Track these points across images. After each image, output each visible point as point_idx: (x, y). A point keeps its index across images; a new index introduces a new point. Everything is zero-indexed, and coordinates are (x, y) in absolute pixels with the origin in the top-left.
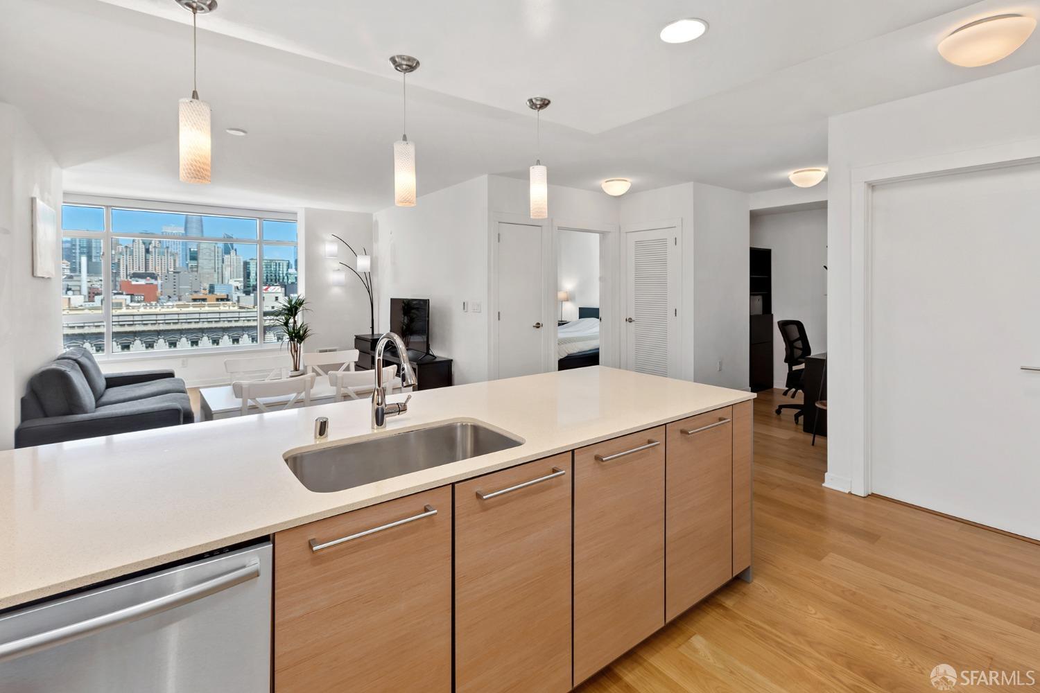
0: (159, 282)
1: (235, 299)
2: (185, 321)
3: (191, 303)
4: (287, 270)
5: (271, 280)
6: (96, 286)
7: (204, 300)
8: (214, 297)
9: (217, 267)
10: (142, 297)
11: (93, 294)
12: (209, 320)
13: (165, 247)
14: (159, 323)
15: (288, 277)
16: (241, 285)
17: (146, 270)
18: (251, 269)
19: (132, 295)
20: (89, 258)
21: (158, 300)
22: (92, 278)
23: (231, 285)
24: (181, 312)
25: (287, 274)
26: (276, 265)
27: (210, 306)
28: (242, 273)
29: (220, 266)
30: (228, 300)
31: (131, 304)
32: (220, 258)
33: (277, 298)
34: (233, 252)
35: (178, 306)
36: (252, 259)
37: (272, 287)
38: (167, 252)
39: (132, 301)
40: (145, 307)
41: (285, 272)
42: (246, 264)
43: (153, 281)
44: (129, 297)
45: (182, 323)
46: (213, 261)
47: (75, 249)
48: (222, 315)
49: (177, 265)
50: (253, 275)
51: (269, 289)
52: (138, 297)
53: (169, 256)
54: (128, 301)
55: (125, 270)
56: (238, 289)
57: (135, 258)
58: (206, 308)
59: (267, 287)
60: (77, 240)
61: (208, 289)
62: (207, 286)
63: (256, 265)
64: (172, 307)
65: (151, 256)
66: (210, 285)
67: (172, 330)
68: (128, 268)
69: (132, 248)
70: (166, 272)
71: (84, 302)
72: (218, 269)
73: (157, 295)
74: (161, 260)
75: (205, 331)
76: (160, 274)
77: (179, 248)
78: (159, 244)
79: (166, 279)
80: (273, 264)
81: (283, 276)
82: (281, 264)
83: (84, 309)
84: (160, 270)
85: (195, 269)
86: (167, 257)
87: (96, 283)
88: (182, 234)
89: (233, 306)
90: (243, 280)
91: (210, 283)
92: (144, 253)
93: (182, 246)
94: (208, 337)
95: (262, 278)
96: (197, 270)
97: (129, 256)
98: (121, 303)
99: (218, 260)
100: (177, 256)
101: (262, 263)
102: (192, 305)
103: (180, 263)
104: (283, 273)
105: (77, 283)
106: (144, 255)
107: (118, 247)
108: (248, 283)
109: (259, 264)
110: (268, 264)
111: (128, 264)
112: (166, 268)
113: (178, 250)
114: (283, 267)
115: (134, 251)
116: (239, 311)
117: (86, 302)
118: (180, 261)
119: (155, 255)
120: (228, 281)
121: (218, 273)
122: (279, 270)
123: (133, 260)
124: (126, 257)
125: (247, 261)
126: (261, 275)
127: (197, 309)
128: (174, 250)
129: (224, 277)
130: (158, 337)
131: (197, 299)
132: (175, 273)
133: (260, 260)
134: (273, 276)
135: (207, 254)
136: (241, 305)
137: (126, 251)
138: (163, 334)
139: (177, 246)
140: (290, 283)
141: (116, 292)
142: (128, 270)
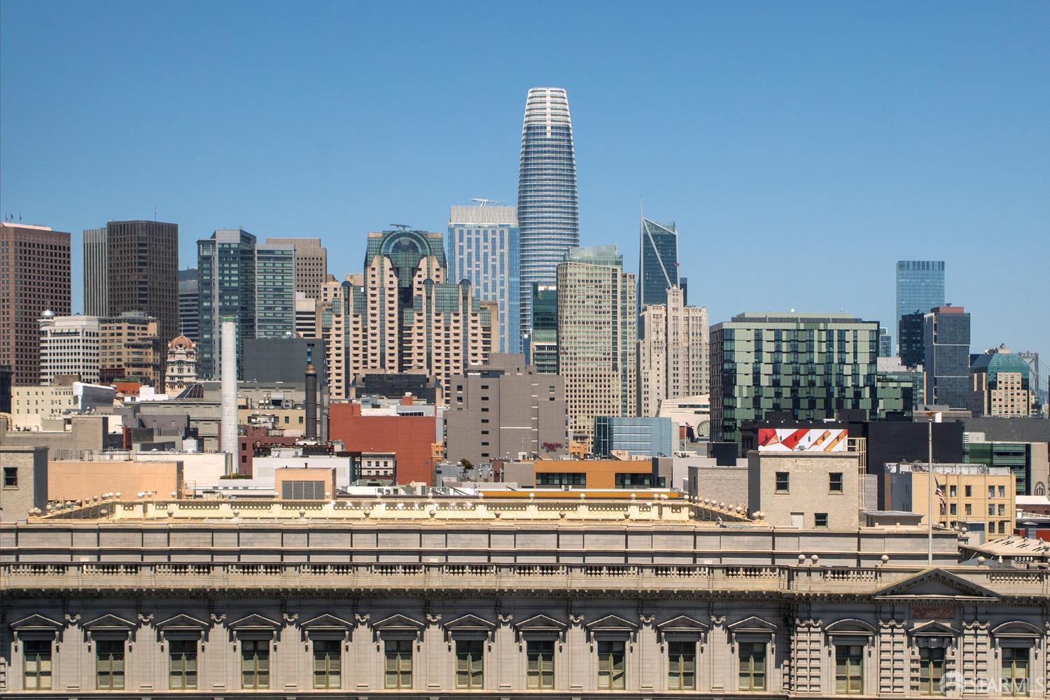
0: (441, 406)
1: (680, 477)
2: (510, 560)
3: (532, 492)
4: (873, 362)
5: (812, 404)
6: (263, 422)
7: (577, 479)
8: (605, 469)
9: (619, 352)
10: (391, 464)
12: (590, 560)
13: (458, 281)
14: (428, 566)
15: (873, 391)
16: (698, 421)
17: (401, 368)
18: (738, 358)
19: (354, 456)
20: (246, 327)
21: (432, 476)
22: (252, 394)
23: (669, 420)
24: (496, 525)
25: (869, 377)
26: (830, 341)
27: (595, 502)
28: (705, 376)
29: (631, 348)
30: (656, 481)
31: (353, 490)
32: (633, 319)
33: (836, 481)
34: (674, 293)
35: (493, 501)
36: (740, 319)
37: (815, 433)
38: (465, 298)
39: (355, 477)
40: (391, 500)
41: (863, 370)
42: (721, 337)
43: (420, 406)
44: (346, 462)
45: (500, 566)
46: (608, 329)
47: (209, 297)
48: (637, 544)
49: (495, 348)
50: (744, 380)
51: (803, 441)
52: (377, 464)
53: (469, 315)
54: (343, 480)
55: (342, 364)
56: (693, 440)
57: (370, 325)
58: (583, 512)
59: (794, 430)
60: (216, 265)
61: (591, 435)
62: (590, 424)
63: (758, 340)
64: (475, 505)
65: (416, 317)
66: (599, 419)
67: (470, 593)
68: (352, 358)
69: (362, 290)
70: (461, 371)
71: (222, 478)
72: (624, 360)
73: (434, 455)
74: (447, 329)
75: (575, 604)
76: (442, 378)
77: (502, 284)
78: (441, 273)
79: (460, 399)
80: (820, 336)
81: (856, 386)
82: (849, 336)
83: (216, 504)
84: (443, 365)
85: (550, 361)
86: (465, 319)
87: (263, 412)
88: (512, 231)
89: (676, 508)
90: (708, 403)
91: (599, 415)
92: (395, 305)
93: (510, 275)
94: (588, 630)
95: (778, 395)
96: (558, 366)
97: (356, 316)
98: (321, 485)
99: (624, 324)
100: (494, 314)
101: (778, 333)
102: (535, 498)
103: (502, 340)
104: (855, 375)
105: (211, 412)
106: (396, 312)
107: (323, 285)
108: (727, 414)
109: (768, 336)
110: (803, 336)
111: (352, 345)
112: (461, 358)
113: (498, 288)
114: (855, 347)
115: (370, 298)
116: (692, 529)
117: (229, 478)
118: (502, 332)
119: (429, 311)
120: (659, 406)
121: (624, 376)
122: (842, 362)
123: (365, 330)
124: (347, 320)
125: (725, 326)
126: (776, 384)
127: (554, 514)
128: (486, 290)
129: (643, 389)
130: (429, 617)
131: (553, 474)
132: (485, 374)
133: (772, 320)
134: (818, 384)
135: (590, 302)
136: (701, 505)
137: (347, 300)
138: (443, 606)
139: (494, 275)
140: (883, 415)
141: (313, 443)
142: (352, 365)
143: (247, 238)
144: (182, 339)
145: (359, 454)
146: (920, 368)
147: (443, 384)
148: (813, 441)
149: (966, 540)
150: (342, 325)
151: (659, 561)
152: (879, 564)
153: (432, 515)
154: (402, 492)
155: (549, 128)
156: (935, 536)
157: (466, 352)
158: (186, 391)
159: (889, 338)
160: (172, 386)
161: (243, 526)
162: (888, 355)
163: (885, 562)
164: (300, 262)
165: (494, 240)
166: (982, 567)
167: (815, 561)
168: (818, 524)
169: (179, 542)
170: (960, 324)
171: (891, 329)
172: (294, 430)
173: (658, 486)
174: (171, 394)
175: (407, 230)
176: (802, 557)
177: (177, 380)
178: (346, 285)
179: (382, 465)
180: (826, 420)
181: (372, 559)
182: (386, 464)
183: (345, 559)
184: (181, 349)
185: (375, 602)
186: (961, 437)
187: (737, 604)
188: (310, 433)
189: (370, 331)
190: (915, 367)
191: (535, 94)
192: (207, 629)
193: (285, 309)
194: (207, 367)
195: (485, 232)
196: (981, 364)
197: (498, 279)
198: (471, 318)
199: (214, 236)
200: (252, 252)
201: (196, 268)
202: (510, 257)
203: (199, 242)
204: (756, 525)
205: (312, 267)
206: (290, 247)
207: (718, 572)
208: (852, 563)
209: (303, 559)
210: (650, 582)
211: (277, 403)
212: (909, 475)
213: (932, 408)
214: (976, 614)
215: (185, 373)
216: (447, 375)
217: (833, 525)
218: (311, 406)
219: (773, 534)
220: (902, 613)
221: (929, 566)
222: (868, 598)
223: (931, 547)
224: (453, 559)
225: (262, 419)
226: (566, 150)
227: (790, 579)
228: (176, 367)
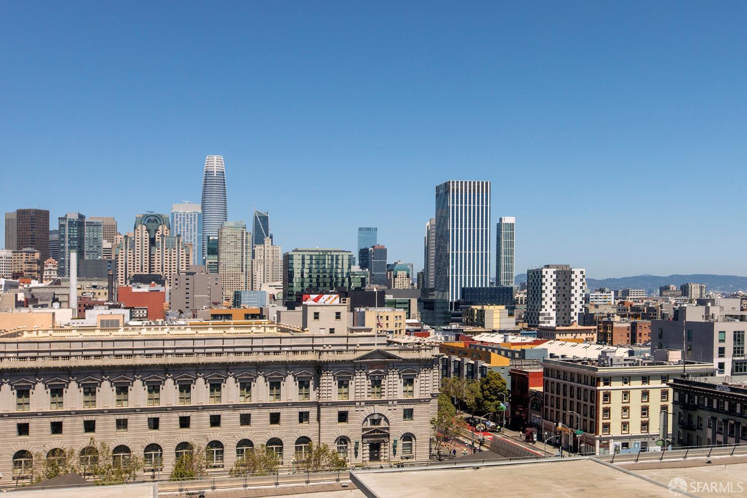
0: (168, 288)
1: (273, 315)
2: (202, 351)
3: (211, 322)
4: (350, 268)
5: (325, 285)
6: (89, 295)
7: (228, 316)
8: (240, 312)
9: (244, 264)
10: (145, 312)
11: (85, 305)
12: (236, 350)
13: (175, 235)
14: (167, 354)
15: (350, 279)
16: (278, 293)
17: (150, 272)
18: (295, 266)
19: (132, 309)
20: (81, 254)
21: (165, 316)
22: (84, 283)
23: (265, 292)
24: (197, 336)
25: (348, 274)
26: (332, 259)
27: (237, 326)
28: (280, 274)
29: (249, 263)
30: (261, 316)
31: (131, 323)
32: (250, 251)
33: (338, 316)
34: (267, 240)
35: (193, 326)
36: (296, 251)
37: (326, 296)
38: (179, 242)
39: (131, 318)
40: (148, 327)
41: (346, 271)
43: (158, 287)
44: (128, 311)
45: (198, 353)
46: (240, 255)
47: (64, 242)
48: (256, 343)
49: (191, 263)
50: (297, 276)
52: (139, 312)
53: (180, 249)
54: (127, 318)
55: (124, 270)
56: (275, 300)
57: (136, 253)
58: (232, 330)
59: (317, 295)
60: (67, 228)
61: (231, 298)
62: (232, 294)
63: (303, 259)
64: (185, 328)
65: (157, 250)
66: (236, 292)
67: (185, 365)
68: (128, 268)
69: (133, 239)
70: (176, 273)
71: (72, 319)
72: (246, 268)
73: (165, 308)
74: (170, 255)
75: (230, 368)
76: (168, 276)
77: (194, 236)
78: (168, 232)
79: (176, 284)
80: (328, 257)
81: (343, 277)
82: (340, 257)
83: (70, 330)
84: (168, 270)
85: (215, 268)
86: (178, 251)
87: (88, 291)
88: (199, 214)
89: (271, 327)
90: (282, 285)
91: (235, 290)
92: (148, 245)
93: (198, 233)
94: (236, 378)
95: (311, 281)
96: (218, 270)
97: (130, 250)
98: (118, 321)
99: (246, 253)
100: (191, 249)
101: (311, 256)
102: (212, 325)
103: (194, 259)
104: (342, 273)
105: (65, 291)
106: (148, 248)
107: (115, 237)
108: (290, 289)
109: (307, 257)
110: (321, 257)
111: (128, 262)
112: (176, 267)
113: (193, 238)
114: (343, 262)
115: (136, 242)
116: (279, 336)
117: (75, 319)
118: (194, 256)
119: (162, 248)
120: (261, 286)
121: (246, 274)
122: (337, 268)
123: (134, 256)
124: (126, 252)
125: (290, 254)
126: (310, 277)
127: (221, 331)
128: (188, 239)
129: (254, 280)
130: (167, 375)
131: (218, 315)
132: (187, 274)
133: (309, 251)
134: (327, 276)
135: (232, 244)
136: (282, 326)
137: (126, 243)
138: (174, 370)
139: (191, 233)
140: (353, 289)
141: (112, 304)
142: (128, 270)
143: (81, 217)
144: (51, 260)
145: (133, 308)
146: (367, 270)
147: (168, 278)
148: (325, 299)
149: (388, 337)
150: (124, 254)
151: (266, 349)
152: (356, 348)
153: (168, 333)
154: (153, 324)
155: (215, 172)
156: (378, 336)
157: (178, 265)
158: (52, 283)
159: (355, 258)
160: (46, 280)
161: (84, 340)
162: (354, 265)
163: (358, 347)
164: (105, 227)
165: (191, 218)
166: (396, 348)
167: (330, 348)
168: (331, 332)
169: (54, 347)
170: (382, 252)
171: (356, 255)
172: (103, 298)
173: (263, 319)
174: (46, 283)
175: (153, 214)
176: (325, 346)
177: (48, 277)
178: (126, 237)
179: (141, 312)
180: (330, 291)
181: (142, 352)
182: (143, 312)
183: (130, 352)
184: (51, 264)
185: (143, 370)
186: (384, 297)
187: (298, 366)
188: (110, 299)
189: (136, 256)
190: (365, 270)
191: (210, 158)
192: (68, 384)
193: (98, 247)
194: (62, 271)
195: (188, 215)
196: (391, 268)
197: (193, 235)
198: (181, 250)
199: (66, 216)
200: (83, 223)
201: (58, 229)
202: (198, 225)
203: (59, 218)
204: (305, 334)
205: (110, 229)
206: (101, 221)
207: (291, 353)
208: (345, 348)
209: (111, 352)
210: (262, 358)
211: (95, 287)
212: (364, 313)
213: (372, 286)
214: (393, 366)
215: (52, 274)
216: (170, 274)
217: (336, 333)
218: (110, 288)
219: (313, 337)
220: (365, 367)
221: (375, 348)
222: (351, 361)
223: (377, 340)
224: (177, 351)
225: (88, 294)
226: (222, 181)
227: (320, 355)
228: (48, 272)
